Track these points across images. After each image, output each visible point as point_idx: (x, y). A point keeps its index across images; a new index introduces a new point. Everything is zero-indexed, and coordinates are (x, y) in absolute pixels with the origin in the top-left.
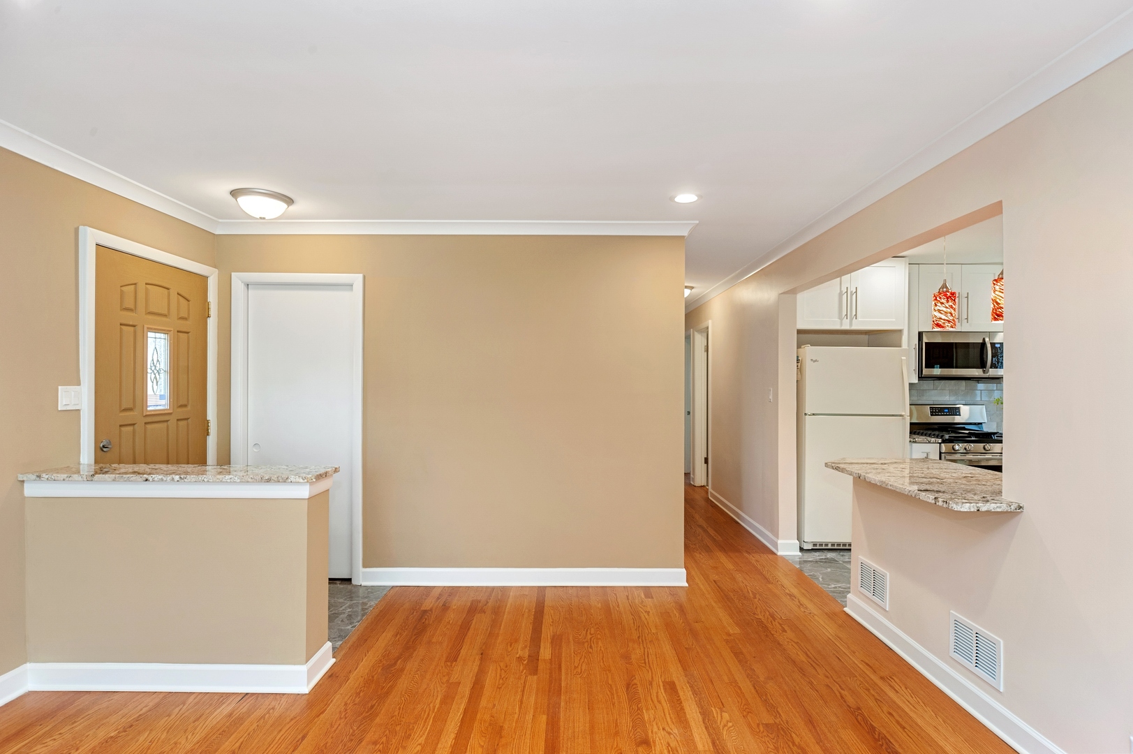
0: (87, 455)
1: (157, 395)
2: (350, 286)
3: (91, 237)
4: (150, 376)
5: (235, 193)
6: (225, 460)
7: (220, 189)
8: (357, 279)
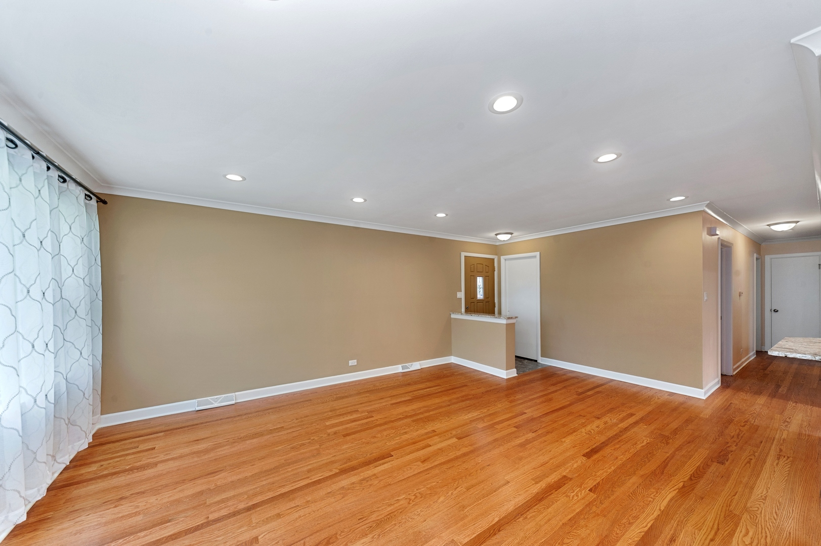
0: (463, 310)
1: (480, 295)
2: (535, 257)
3: (463, 254)
4: (478, 290)
5: (496, 235)
6: (500, 313)
7: (492, 234)
8: (538, 254)
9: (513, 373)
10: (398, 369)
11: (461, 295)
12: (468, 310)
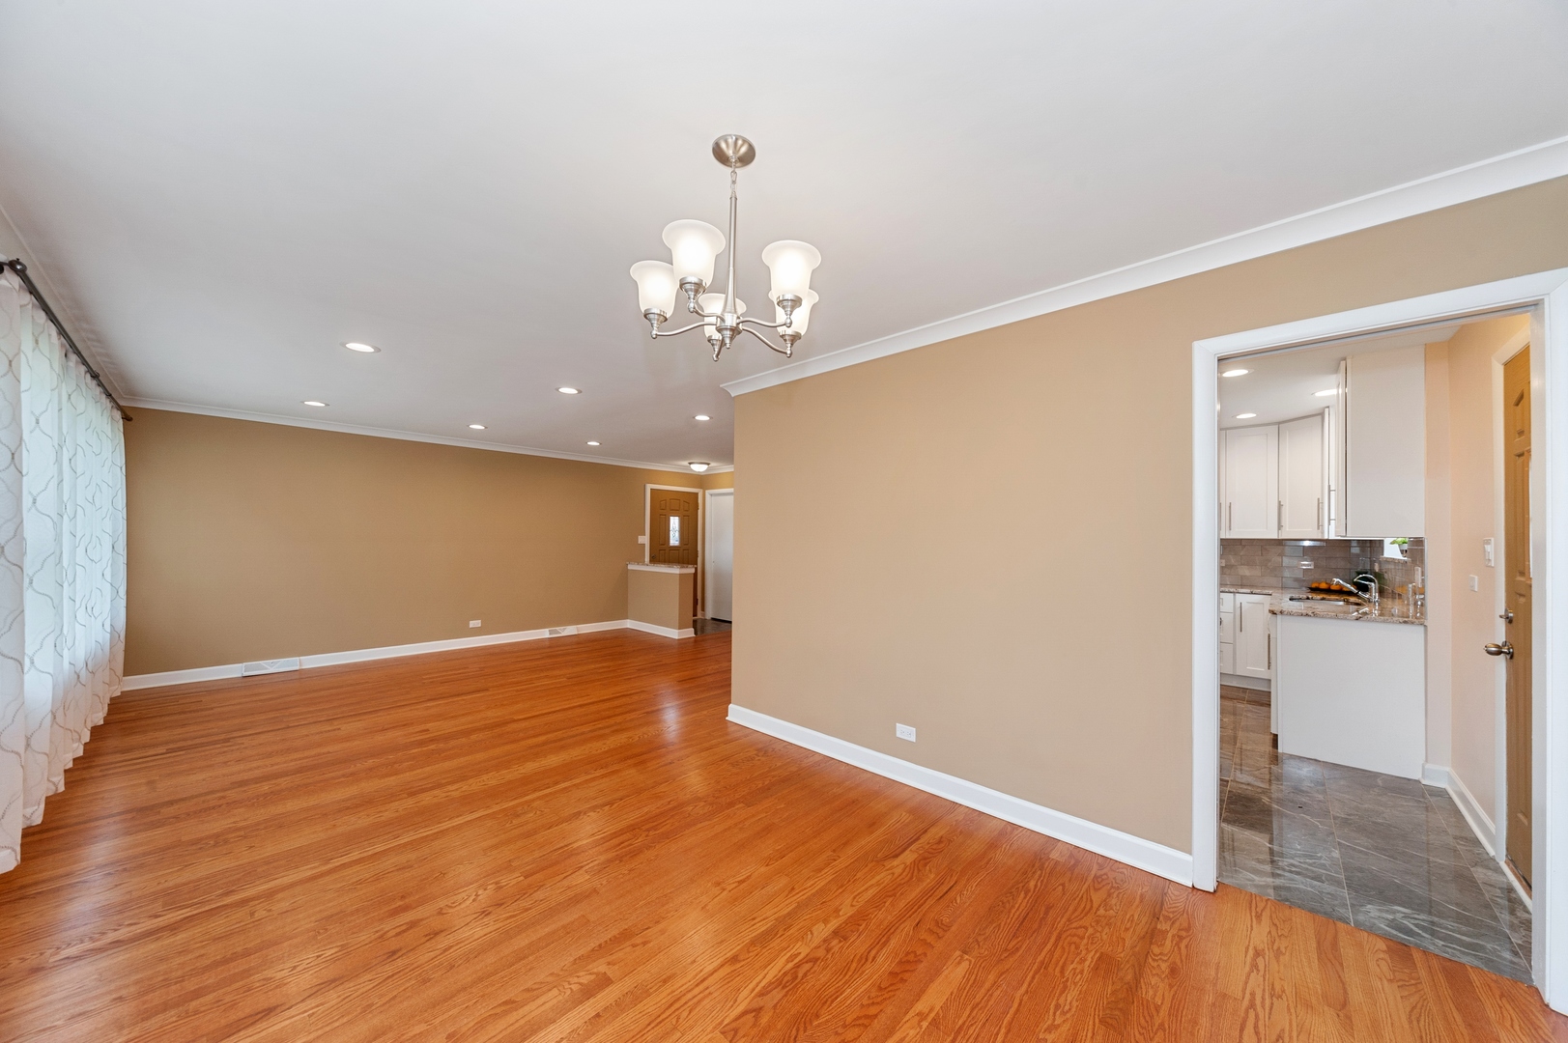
0: (647, 559)
1: (674, 539)
3: (649, 487)
4: (672, 533)
5: (690, 463)
7: (686, 463)
9: (689, 633)
10: (544, 634)
11: (645, 540)
12: (654, 560)
